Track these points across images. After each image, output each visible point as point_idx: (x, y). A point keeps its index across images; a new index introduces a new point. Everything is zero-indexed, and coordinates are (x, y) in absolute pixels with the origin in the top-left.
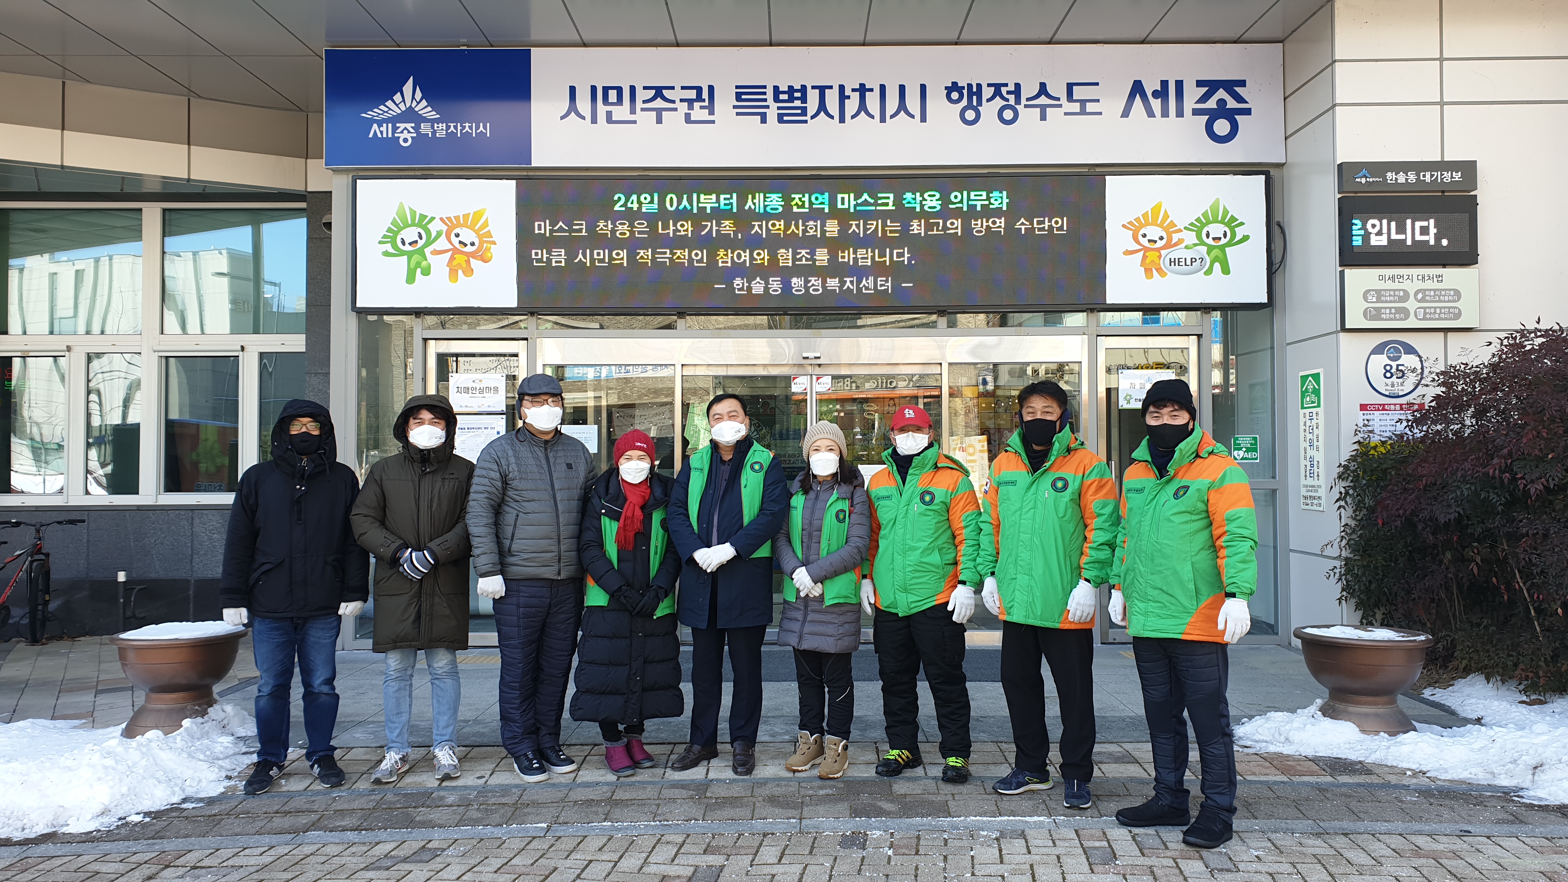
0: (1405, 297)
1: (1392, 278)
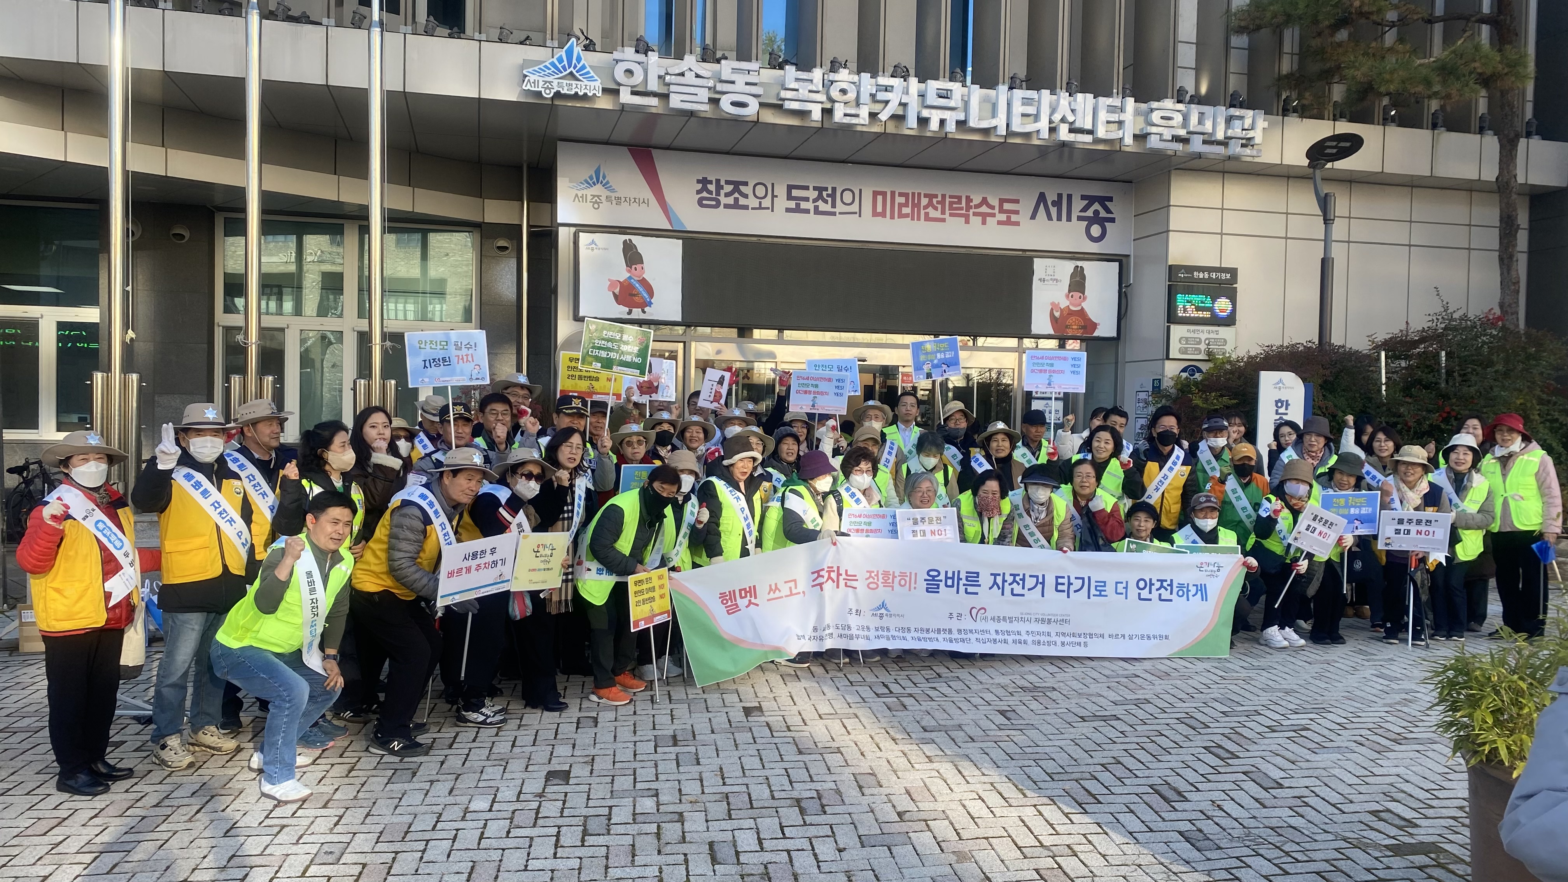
0: (1199, 343)
1: (1194, 331)
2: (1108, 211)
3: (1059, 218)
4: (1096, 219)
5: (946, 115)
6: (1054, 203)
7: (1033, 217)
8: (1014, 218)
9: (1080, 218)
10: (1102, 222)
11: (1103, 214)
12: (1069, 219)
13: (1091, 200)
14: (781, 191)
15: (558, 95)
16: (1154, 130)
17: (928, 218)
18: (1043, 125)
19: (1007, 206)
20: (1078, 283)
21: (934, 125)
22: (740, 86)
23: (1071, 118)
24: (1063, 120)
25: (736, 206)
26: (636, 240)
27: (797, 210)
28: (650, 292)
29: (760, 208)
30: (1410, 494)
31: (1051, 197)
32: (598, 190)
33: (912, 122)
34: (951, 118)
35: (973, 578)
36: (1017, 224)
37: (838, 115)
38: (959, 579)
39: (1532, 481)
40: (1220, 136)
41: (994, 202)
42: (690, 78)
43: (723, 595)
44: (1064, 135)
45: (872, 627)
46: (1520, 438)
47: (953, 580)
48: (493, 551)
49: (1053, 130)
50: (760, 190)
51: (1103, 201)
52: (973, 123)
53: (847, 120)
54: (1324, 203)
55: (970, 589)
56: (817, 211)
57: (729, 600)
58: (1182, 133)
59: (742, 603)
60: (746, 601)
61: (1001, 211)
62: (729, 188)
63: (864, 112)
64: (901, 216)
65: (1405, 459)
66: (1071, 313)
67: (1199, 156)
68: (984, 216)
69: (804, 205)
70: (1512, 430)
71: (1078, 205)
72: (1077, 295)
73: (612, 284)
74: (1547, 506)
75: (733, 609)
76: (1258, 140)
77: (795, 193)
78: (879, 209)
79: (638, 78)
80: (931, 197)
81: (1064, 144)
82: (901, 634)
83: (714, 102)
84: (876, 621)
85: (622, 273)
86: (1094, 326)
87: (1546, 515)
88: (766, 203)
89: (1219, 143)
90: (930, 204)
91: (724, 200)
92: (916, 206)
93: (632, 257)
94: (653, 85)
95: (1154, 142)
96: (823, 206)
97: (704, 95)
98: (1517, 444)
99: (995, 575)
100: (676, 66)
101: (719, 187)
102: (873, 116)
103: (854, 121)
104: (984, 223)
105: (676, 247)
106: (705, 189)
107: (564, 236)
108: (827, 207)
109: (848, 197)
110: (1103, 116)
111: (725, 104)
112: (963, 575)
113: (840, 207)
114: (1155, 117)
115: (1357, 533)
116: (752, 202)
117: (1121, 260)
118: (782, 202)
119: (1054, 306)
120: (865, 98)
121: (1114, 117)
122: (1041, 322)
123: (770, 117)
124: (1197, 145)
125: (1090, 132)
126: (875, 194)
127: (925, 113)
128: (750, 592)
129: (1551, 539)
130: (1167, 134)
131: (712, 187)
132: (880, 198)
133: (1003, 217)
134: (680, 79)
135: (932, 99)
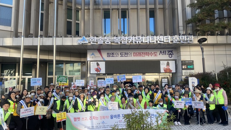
0: (188, 73)
2: (172, 53)
3: (164, 55)
4: (170, 54)
5: (139, 41)
6: (163, 52)
7: (160, 55)
8: (156, 55)
9: (167, 54)
10: (171, 55)
11: (171, 53)
12: (166, 55)
13: (169, 51)
14: (119, 54)
15: (82, 44)
16: (174, 40)
17: (142, 56)
18: (155, 41)
19: (155, 53)
20: (168, 64)
21: (137, 43)
22: (108, 40)
23: (159, 40)
24: (158, 40)
25: (113, 56)
26: (98, 62)
27: (122, 56)
28: (100, 69)
29: (116, 56)
30: (198, 98)
31: (162, 51)
32: (93, 56)
33: (134, 42)
34: (140, 42)
35: (119, 115)
36: (157, 56)
37: (123, 43)
38: (116, 116)
39: (222, 95)
40: (186, 40)
41: (153, 53)
42: (101, 40)
43: (74, 118)
44: (159, 42)
45: (102, 126)
46: (219, 88)
47: (115, 116)
48: (30, 109)
49: (157, 42)
50: (116, 54)
51: (171, 51)
52: (143, 42)
53: (124, 43)
54: (202, 49)
55: (118, 117)
56: (125, 56)
57: (75, 119)
58: (179, 40)
59: (77, 120)
60: (78, 120)
61: (154, 54)
62: (111, 54)
63: (126, 42)
64: (138, 56)
65: (196, 92)
66: (167, 69)
67: (183, 43)
68: (151, 55)
69: (123, 55)
70: (217, 86)
71: (167, 52)
72: (168, 66)
73: (95, 69)
74: (225, 99)
75: (75, 121)
76: (193, 40)
77: (121, 54)
78: (134, 55)
79: (93, 40)
80: (142, 53)
81: (159, 44)
82: (107, 127)
83: (104, 42)
84: (103, 125)
85: (96, 67)
86: (172, 71)
87: (225, 102)
88: (117, 56)
89: (186, 41)
90: (142, 54)
91: (111, 56)
92: (140, 54)
93: (98, 65)
94: (95, 41)
95: (174, 42)
96: (126, 55)
97: (103, 42)
98: (218, 89)
99: (123, 115)
100: (98, 38)
101: (110, 54)
102: (128, 42)
103: (125, 43)
104: (151, 56)
105: (104, 63)
106: (108, 54)
107: (89, 62)
108: (127, 56)
109: (130, 54)
110: (165, 39)
111: (106, 43)
112: (117, 115)
113: (128, 55)
114: (174, 38)
115: (189, 105)
116: (115, 56)
117: (175, 60)
118: (120, 55)
119: (164, 68)
120: (126, 40)
121: (167, 39)
122: (162, 71)
123: (113, 44)
124: (182, 42)
125: (163, 41)
126: (134, 53)
127: (136, 41)
128: (79, 118)
129: (225, 106)
130: (176, 41)
131: (109, 54)
132: (134, 54)
133: (155, 55)
134: (99, 40)
135: (137, 39)
